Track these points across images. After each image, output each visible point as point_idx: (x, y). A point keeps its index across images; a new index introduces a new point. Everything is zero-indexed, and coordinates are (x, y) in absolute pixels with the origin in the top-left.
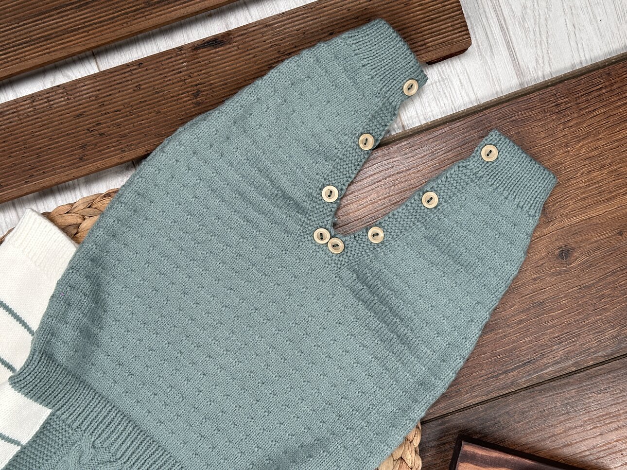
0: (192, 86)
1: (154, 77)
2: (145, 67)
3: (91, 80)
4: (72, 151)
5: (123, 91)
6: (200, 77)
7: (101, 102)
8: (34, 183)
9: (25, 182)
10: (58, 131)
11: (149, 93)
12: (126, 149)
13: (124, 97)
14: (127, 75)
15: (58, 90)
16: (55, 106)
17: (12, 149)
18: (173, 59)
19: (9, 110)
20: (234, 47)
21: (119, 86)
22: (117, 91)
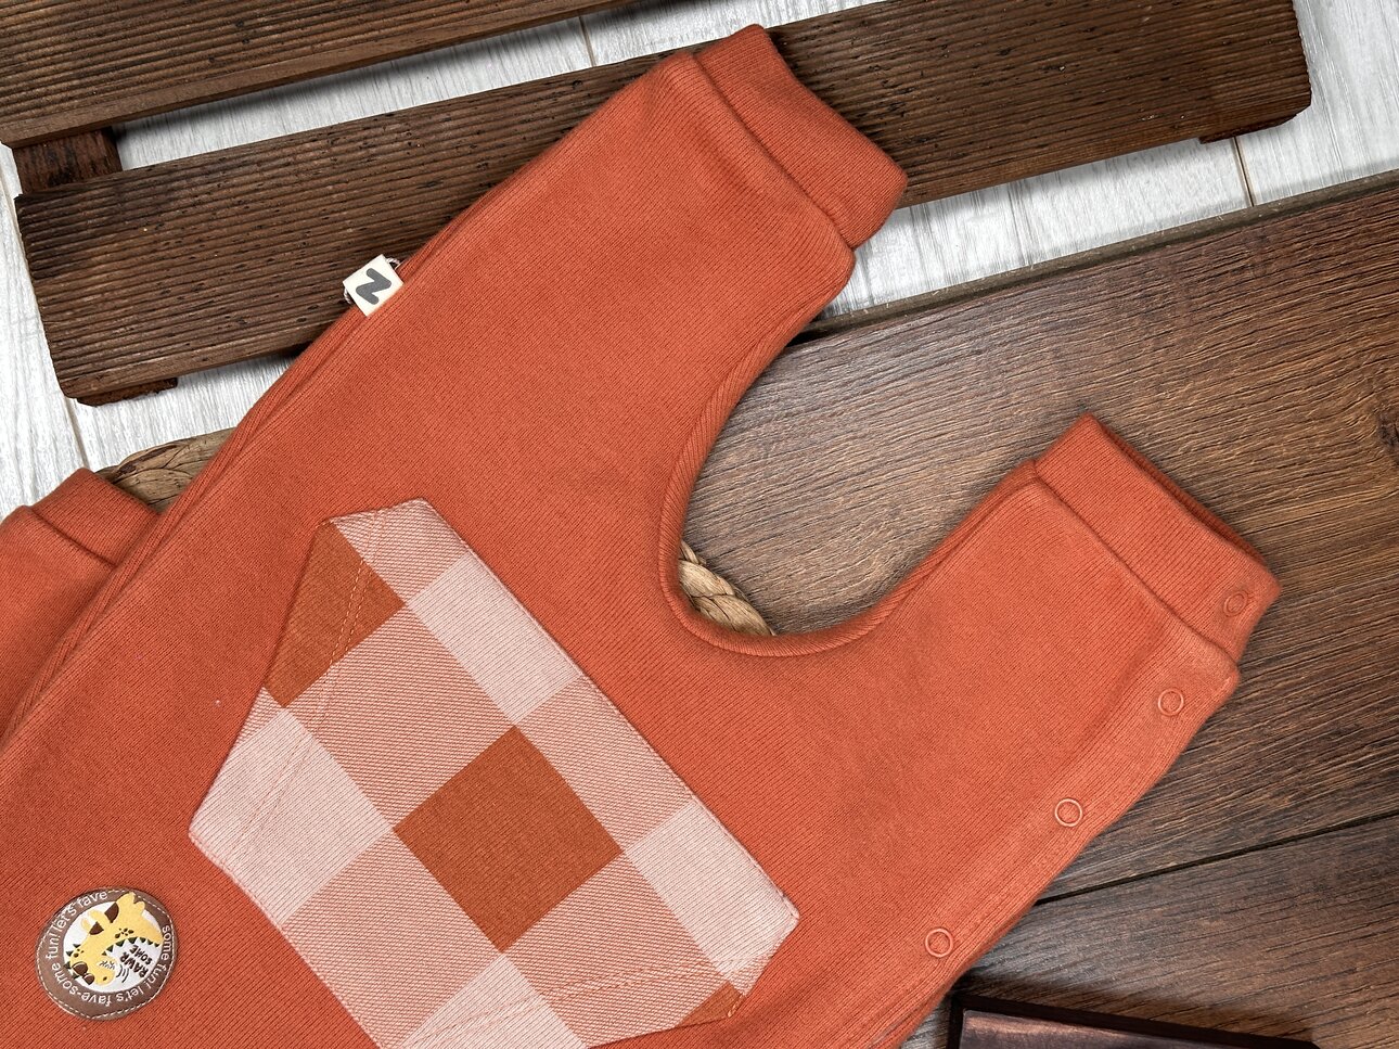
2: (586, 90)
3: (463, 108)
7: (483, 160)
10: (381, 214)
14: (543, 103)
15: (389, 123)
16: (380, 158)
17: (276, 243)
21: (525, 126)
22: (518, 137)
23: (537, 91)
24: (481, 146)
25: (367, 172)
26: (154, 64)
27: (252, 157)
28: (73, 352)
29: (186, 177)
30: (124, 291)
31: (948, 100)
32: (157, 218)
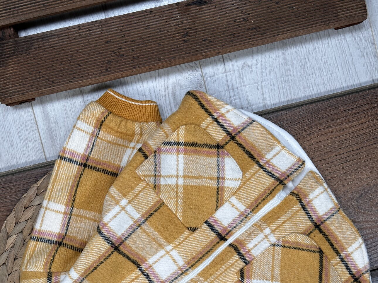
0: (183, 29)
1: (158, 21)
2: (154, 14)
3: (118, 19)
4: (102, 64)
5: (138, 28)
6: (189, 24)
7: (124, 34)
8: (75, 83)
9: (70, 82)
10: (94, 50)
11: (155, 31)
12: (137, 66)
13: (138, 32)
14: (141, 18)
15: (96, 24)
16: (93, 34)
17: (62, 59)
18: (172, 11)
19: (63, 34)
20: (213, 6)
21: (136, 24)
22: (134, 28)
23: (139, 14)
24: (123, 30)
25: (90, 38)
26: (27, 6)
27: (56, 34)
28: (4, 91)
29: (36, 39)
30: (18, 73)
31: (261, 17)
32: (28, 51)
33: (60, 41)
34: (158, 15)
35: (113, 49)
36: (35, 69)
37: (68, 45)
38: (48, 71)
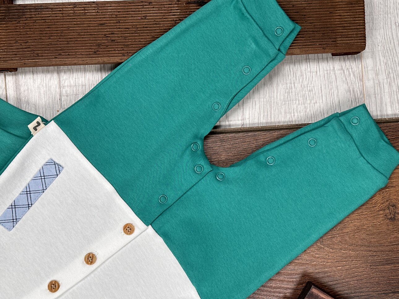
1: (156, 13)
2: (153, 5)
4: (91, 46)
5: (134, 17)
7: (118, 20)
8: (60, 59)
9: (55, 57)
10: (85, 31)
11: (151, 23)
12: (126, 55)
13: (134, 21)
14: (139, 7)
17: (52, 33)
18: (172, 6)
19: (58, 8)
21: (133, 13)
22: (130, 16)
23: (138, 3)
24: (119, 16)
25: (84, 17)
27: (50, 7)
29: (29, 9)
32: (18, 19)
33: (53, 15)
34: (157, 8)
35: (106, 33)
36: (22, 39)
37: (60, 20)
38: (35, 42)
